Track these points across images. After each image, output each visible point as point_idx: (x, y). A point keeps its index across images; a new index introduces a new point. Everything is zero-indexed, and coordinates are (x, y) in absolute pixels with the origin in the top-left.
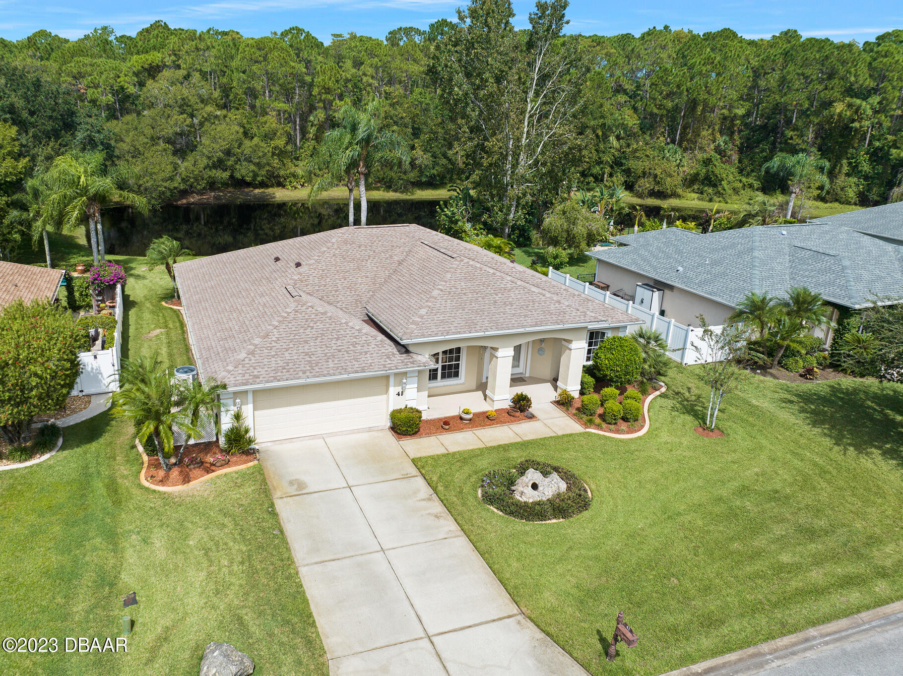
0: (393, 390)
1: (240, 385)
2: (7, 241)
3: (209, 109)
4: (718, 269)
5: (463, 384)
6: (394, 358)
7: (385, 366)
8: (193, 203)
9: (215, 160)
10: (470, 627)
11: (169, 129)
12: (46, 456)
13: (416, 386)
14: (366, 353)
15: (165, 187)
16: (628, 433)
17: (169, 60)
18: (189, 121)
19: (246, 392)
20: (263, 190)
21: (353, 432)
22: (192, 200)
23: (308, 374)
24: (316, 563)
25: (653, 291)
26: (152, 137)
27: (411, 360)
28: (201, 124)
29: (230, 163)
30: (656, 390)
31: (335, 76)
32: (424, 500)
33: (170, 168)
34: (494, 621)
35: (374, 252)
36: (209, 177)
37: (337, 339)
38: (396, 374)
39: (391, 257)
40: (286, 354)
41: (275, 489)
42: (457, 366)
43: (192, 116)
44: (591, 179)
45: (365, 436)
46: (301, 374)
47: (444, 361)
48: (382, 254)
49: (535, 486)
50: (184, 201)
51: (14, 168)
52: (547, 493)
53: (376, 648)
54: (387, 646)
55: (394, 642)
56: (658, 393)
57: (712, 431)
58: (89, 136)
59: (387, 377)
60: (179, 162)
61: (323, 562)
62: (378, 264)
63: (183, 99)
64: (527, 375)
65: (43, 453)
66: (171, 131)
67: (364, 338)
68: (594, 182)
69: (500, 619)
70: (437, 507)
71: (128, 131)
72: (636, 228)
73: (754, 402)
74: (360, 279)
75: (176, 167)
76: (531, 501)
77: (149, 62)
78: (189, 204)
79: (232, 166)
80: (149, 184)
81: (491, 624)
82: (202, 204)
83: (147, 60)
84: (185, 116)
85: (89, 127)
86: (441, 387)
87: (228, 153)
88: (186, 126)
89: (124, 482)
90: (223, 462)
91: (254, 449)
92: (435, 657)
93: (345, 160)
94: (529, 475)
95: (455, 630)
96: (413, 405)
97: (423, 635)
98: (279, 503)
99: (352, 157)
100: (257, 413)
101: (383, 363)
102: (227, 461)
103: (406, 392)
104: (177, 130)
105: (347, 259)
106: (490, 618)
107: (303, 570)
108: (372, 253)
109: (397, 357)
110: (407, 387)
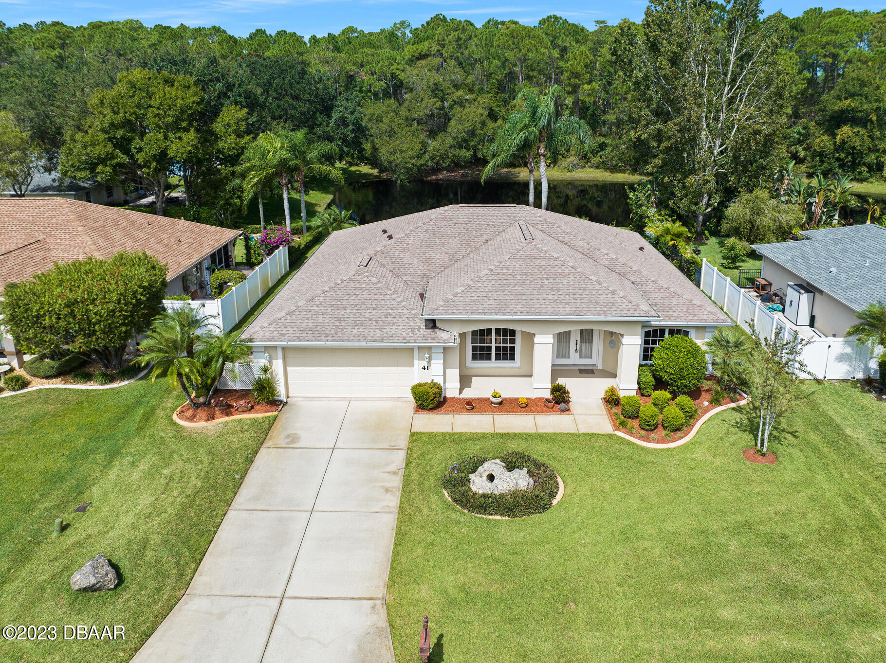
0: (418, 364)
1: (265, 341)
2: (230, 205)
3: (460, 93)
5: (519, 368)
6: (417, 332)
7: (404, 338)
8: (441, 180)
9: (460, 140)
10: (327, 598)
11: (421, 111)
12: (126, 383)
13: (442, 362)
14: (394, 324)
15: (413, 164)
16: (658, 442)
17: (435, 48)
18: (438, 105)
19: (275, 348)
20: (510, 169)
21: (381, 399)
22: (441, 177)
23: (330, 338)
24: (247, 510)
25: (800, 293)
26: (407, 119)
27: (434, 336)
28: (451, 107)
29: (473, 143)
30: (733, 401)
31: (584, 60)
32: (389, 473)
33: (418, 146)
34: (353, 599)
35: (467, 230)
36: (454, 155)
37: (374, 309)
38: (420, 348)
39: (482, 235)
40: (321, 318)
41: (270, 439)
42: (513, 349)
43: (443, 100)
44: (864, 168)
45: (389, 404)
46: (323, 337)
47: (498, 342)
48: (474, 232)
49: (491, 478)
50: (434, 177)
51: (236, 144)
52: (500, 487)
53: (231, 596)
54: (242, 596)
55: (249, 595)
56: (733, 405)
57: (764, 455)
58: (341, 117)
59: (411, 350)
60: (429, 142)
61: (253, 510)
62: (464, 242)
63: (436, 84)
64: (600, 367)
65: (124, 380)
66: (422, 114)
67: (400, 310)
68: (867, 172)
69: (360, 599)
70: (397, 482)
71: (387, 112)
72: (868, 222)
73: (848, 431)
74: (439, 254)
75: (424, 145)
76: (481, 492)
77: (419, 51)
78: (437, 180)
79: (475, 146)
80: (398, 161)
81: (348, 602)
82: (449, 181)
83: (417, 49)
84: (436, 100)
85: (342, 109)
86: (493, 368)
87: (472, 133)
88: (436, 108)
89: (160, 413)
90: (245, 409)
91: (282, 401)
92: (273, 617)
93: (517, 141)
94: (486, 465)
95: (311, 598)
96: (439, 380)
97: (279, 595)
98: (263, 452)
99: (526, 139)
100: (289, 368)
101: (405, 335)
102: (249, 408)
103: (432, 367)
104: (427, 112)
105: (437, 235)
106: (352, 596)
107: (231, 514)
108: (464, 231)
109: (422, 331)
110: (433, 362)
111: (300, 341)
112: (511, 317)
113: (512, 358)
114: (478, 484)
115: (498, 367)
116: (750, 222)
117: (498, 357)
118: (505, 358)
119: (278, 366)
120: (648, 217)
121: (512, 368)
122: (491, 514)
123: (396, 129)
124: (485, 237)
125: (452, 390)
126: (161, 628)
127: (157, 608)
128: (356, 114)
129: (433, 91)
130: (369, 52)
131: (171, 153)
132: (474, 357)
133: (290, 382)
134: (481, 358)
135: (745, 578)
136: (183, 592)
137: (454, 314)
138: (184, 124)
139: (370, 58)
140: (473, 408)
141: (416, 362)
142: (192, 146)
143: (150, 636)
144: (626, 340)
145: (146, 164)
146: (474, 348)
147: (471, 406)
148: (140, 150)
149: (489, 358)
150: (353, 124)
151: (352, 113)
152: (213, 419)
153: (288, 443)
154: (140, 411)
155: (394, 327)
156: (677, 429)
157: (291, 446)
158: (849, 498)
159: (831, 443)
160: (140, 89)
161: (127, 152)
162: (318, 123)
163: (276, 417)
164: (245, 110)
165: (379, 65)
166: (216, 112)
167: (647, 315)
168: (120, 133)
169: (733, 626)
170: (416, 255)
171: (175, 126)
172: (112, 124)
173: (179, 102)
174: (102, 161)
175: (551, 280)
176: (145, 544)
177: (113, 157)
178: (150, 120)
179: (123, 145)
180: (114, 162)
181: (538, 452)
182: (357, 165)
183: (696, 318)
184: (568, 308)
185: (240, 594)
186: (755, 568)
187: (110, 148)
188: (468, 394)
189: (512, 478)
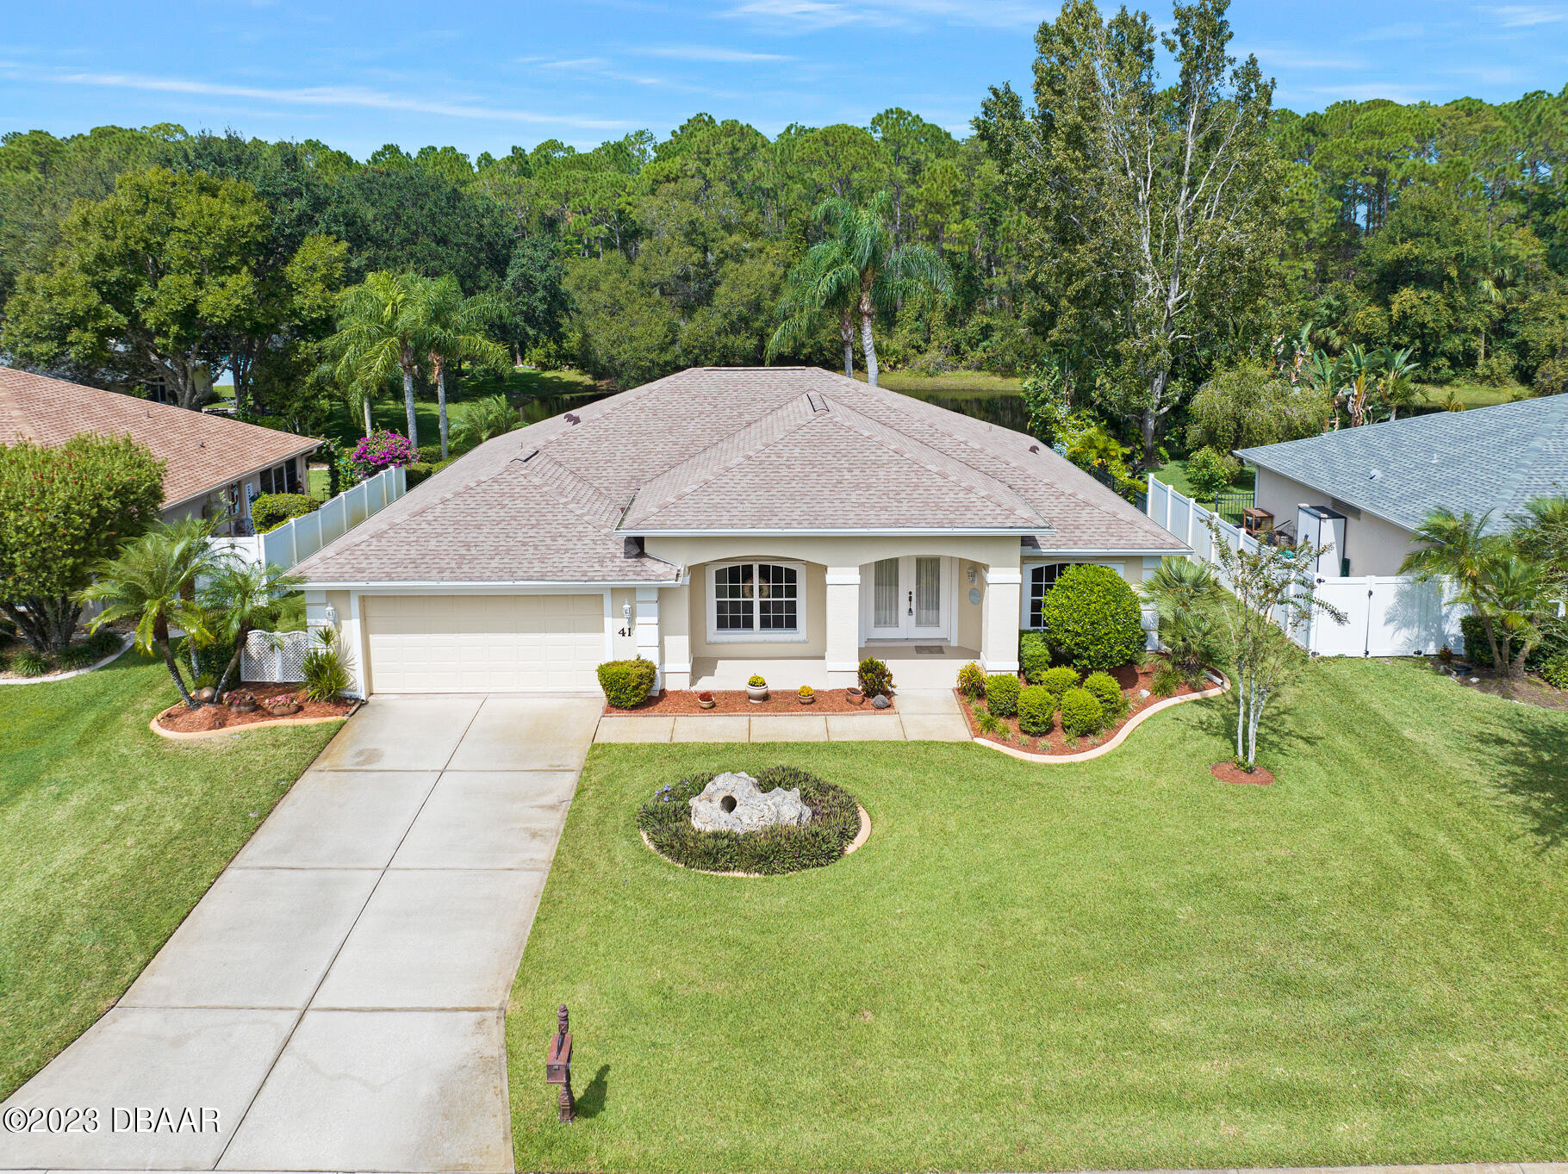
0: (612, 624)
1: (327, 581)
2: (313, 410)
3: (736, 238)
4: (1449, 473)
5: (804, 642)
6: (609, 563)
7: (584, 573)
9: (734, 318)
11: (667, 269)
12: (73, 674)
13: (655, 620)
14: (567, 551)
15: (652, 361)
16: (1053, 753)
17: (693, 165)
18: (697, 257)
21: (544, 694)
23: (447, 574)
24: (262, 868)
25: (1320, 518)
26: (642, 283)
27: (639, 569)
28: (720, 262)
29: (757, 325)
30: (1194, 691)
31: (950, 182)
32: (542, 807)
33: (660, 330)
34: (443, 1009)
35: (715, 407)
36: (725, 346)
37: (533, 527)
38: (614, 591)
39: (741, 414)
40: (433, 543)
41: (326, 758)
42: (792, 607)
43: (705, 250)
44: (1443, 361)
46: (435, 572)
47: (765, 594)
48: (728, 410)
49: (730, 804)
51: (325, 300)
52: (746, 820)
53: (205, 1007)
54: (226, 1008)
55: (240, 1005)
56: (1197, 696)
57: (1250, 771)
58: (523, 275)
59: (596, 597)
60: (682, 323)
61: (274, 868)
62: (709, 425)
63: (692, 223)
64: (954, 643)
65: (69, 669)
66: (668, 273)
67: (580, 528)
68: (1450, 368)
69: (457, 1010)
70: (555, 822)
71: (608, 273)
73: (1408, 733)
74: (661, 445)
75: (673, 329)
76: (709, 829)
77: (666, 171)
79: (762, 329)
80: (624, 357)
81: (431, 1015)
83: (662, 169)
84: (692, 249)
85: (524, 261)
86: (757, 642)
87: (756, 307)
88: (693, 264)
89: (127, 719)
90: (285, 709)
91: (357, 700)
92: (281, 1041)
93: (824, 287)
94: (720, 780)
95: (360, 1010)
96: (652, 656)
97: (300, 1003)
98: (309, 778)
99: (839, 282)
100: (373, 638)
101: (585, 568)
102: (293, 708)
103: (637, 630)
104: (677, 270)
105: (660, 415)
106: (441, 1006)
107: (231, 874)
108: (709, 408)
109: (618, 562)
110: (638, 620)
111: (392, 580)
112: (780, 530)
113: (791, 623)
114: (706, 816)
115: (765, 642)
116: (1234, 418)
117: (765, 624)
118: (778, 624)
119: (351, 631)
120: (1057, 422)
121: (792, 642)
122: (727, 869)
123: (623, 301)
124: (747, 417)
125: (675, 675)
126: (56, 1064)
127: (51, 1031)
128: (551, 271)
129: (687, 235)
130: (579, 176)
132: (721, 624)
133: (374, 665)
134: (735, 624)
135: (1206, 965)
136: (111, 1002)
137: (675, 527)
138: (232, 261)
139: (581, 186)
140: (714, 706)
141: (608, 621)
142: (243, 297)
143: (30, 1077)
144: (993, 575)
145: (161, 331)
146: (721, 607)
147: (709, 702)
148: (151, 303)
149: (748, 624)
150: (545, 287)
151: (543, 269)
152: (222, 725)
153: (358, 764)
154: (90, 716)
155: (568, 555)
156: (1088, 731)
157: (364, 768)
158: (1407, 837)
159: (1377, 752)
160: (156, 201)
161: (123, 306)
162: (482, 284)
163: (343, 724)
164: (344, 245)
165: (597, 196)
166: (292, 245)
167: (1030, 524)
168: (114, 274)
169: (1180, 1045)
170: (620, 447)
171: (216, 264)
172: (101, 258)
174: (79, 322)
175: (856, 472)
176: (53, 923)
177: (98, 315)
178: (172, 253)
179: (119, 295)
180: (102, 324)
181: (826, 769)
182: (555, 368)
184: (884, 516)
185: (223, 1004)
186: (1227, 948)
187: (94, 299)
188: (705, 684)
189: (769, 803)
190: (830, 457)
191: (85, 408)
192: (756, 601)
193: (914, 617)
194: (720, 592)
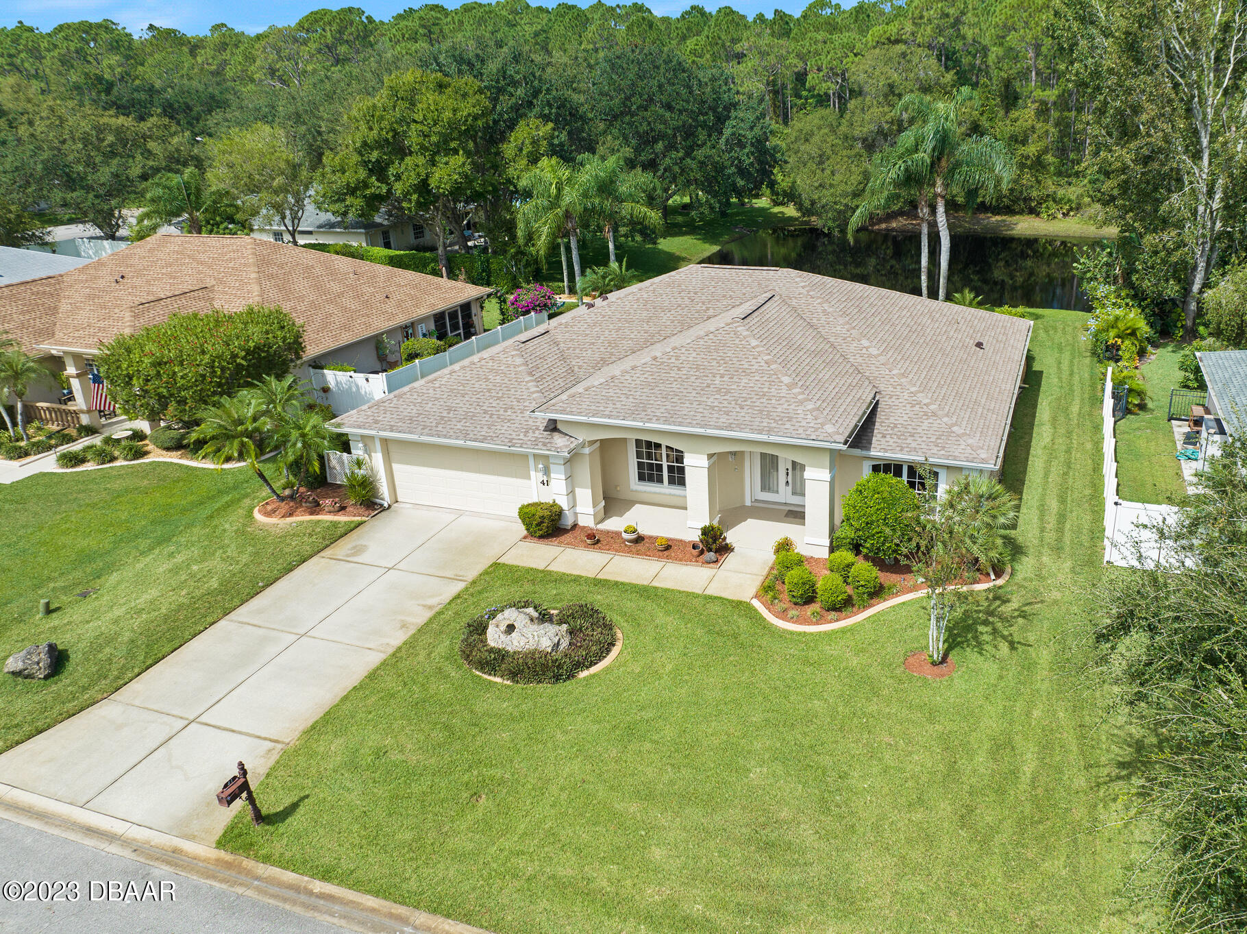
0: (536, 476)
1: (360, 429)
6: (532, 434)
7: (512, 441)
8: (893, 230)
10: (233, 731)
11: (866, 126)
13: (563, 476)
16: (797, 622)
19: (372, 438)
20: (1004, 218)
22: (894, 225)
23: (426, 431)
24: (240, 622)
25: (1209, 433)
26: (847, 137)
27: (547, 440)
30: (969, 583)
32: (424, 606)
34: (259, 737)
37: (498, 399)
38: (535, 456)
41: (333, 548)
42: (682, 470)
46: (420, 429)
47: (671, 460)
49: (511, 629)
50: (884, 226)
53: (147, 709)
54: (156, 711)
55: (165, 711)
57: (937, 663)
58: (735, 134)
59: (525, 456)
61: (245, 623)
66: (868, 129)
69: (265, 739)
70: (421, 617)
71: (820, 128)
74: (636, 333)
77: (888, 35)
78: (887, 230)
80: (825, 200)
81: (250, 740)
85: (737, 122)
86: (665, 494)
88: (887, 122)
89: (247, 502)
90: (332, 509)
91: (382, 505)
92: (167, 737)
93: (893, 174)
94: (507, 612)
95: (219, 728)
96: (563, 503)
97: (192, 718)
98: (315, 559)
99: (907, 170)
100: (395, 466)
101: (514, 436)
102: (337, 509)
103: (552, 482)
104: (873, 127)
106: (258, 734)
107: (222, 623)
109: (537, 434)
110: (553, 475)
111: (392, 431)
112: (641, 424)
114: (495, 637)
115: (670, 494)
117: (670, 483)
119: (377, 461)
120: (1098, 298)
123: (829, 152)
125: (582, 516)
126: (59, 726)
127: (70, 706)
128: (757, 130)
129: (886, 96)
130: (819, 37)
131: (433, 183)
132: (641, 477)
133: (397, 483)
134: (651, 479)
136: (105, 695)
137: (571, 413)
138: (453, 145)
139: (820, 46)
140: (598, 541)
141: (533, 473)
142: (461, 173)
143: (41, 732)
144: (809, 473)
145: (406, 198)
146: (640, 465)
147: (594, 539)
148: (398, 177)
149: (660, 481)
150: (752, 145)
151: (752, 128)
152: (291, 516)
153: (348, 556)
154: (227, 498)
155: (508, 424)
157: (348, 559)
160: (402, 99)
161: (383, 178)
162: (700, 142)
163: (360, 524)
164: (552, 125)
165: (829, 57)
166: (512, 126)
167: (829, 439)
168: (375, 155)
171: (443, 148)
172: (365, 144)
173: (448, 114)
174: (352, 191)
175: (726, 379)
176: (110, 640)
177: (366, 185)
178: (413, 139)
179: (379, 170)
180: (368, 192)
182: (782, 204)
183: (943, 452)
184: (723, 419)
185: (155, 708)
187: (362, 174)
189: (535, 634)
190: (714, 363)
191: (309, 268)
192: (665, 464)
193: (790, 488)
194: (639, 455)
